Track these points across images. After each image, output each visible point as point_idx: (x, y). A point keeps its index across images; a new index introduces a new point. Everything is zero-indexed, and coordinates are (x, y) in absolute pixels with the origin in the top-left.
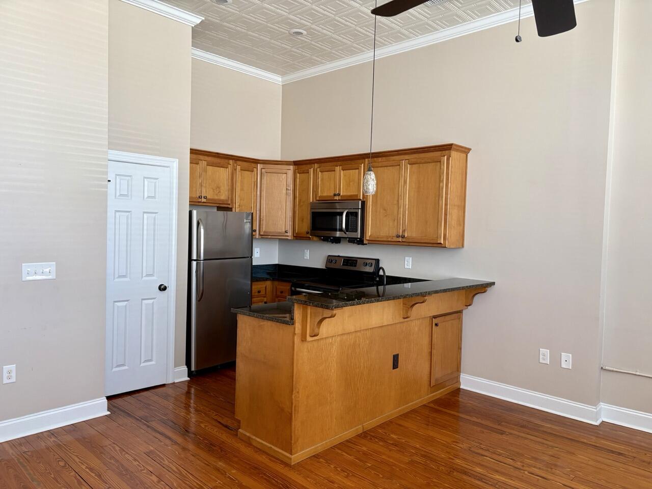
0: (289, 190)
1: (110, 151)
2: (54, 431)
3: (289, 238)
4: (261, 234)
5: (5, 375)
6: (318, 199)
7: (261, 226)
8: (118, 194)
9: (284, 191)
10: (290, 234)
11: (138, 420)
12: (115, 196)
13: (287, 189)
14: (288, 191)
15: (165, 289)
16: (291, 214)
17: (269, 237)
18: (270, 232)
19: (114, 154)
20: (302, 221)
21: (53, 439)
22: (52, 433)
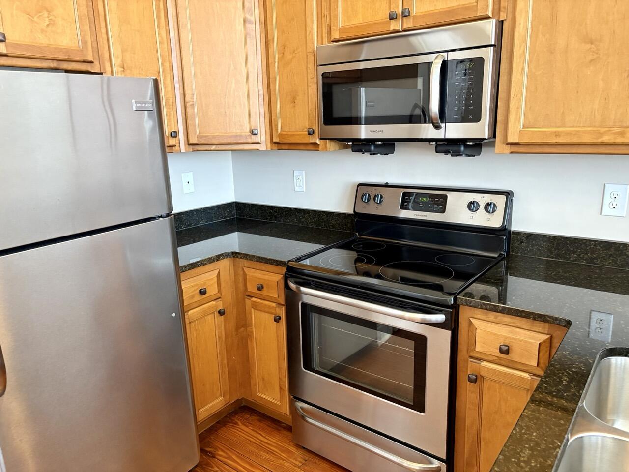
0: (250, 22)
3: (262, 147)
4: (191, 142)
6: (336, 35)
7: (189, 122)
9: (240, 27)
10: (263, 136)
13: (245, 21)
14: (248, 25)
16: (261, 88)
17: (213, 147)
18: (214, 137)
20: (294, 100)
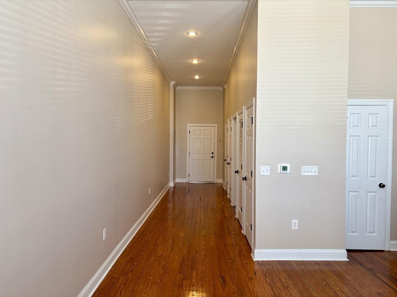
1: (349, 100)
2: (318, 262)
5: (293, 225)
8: (352, 125)
11: (368, 269)
12: (350, 127)
15: (384, 186)
19: (351, 101)
21: (317, 266)
22: (316, 263)
